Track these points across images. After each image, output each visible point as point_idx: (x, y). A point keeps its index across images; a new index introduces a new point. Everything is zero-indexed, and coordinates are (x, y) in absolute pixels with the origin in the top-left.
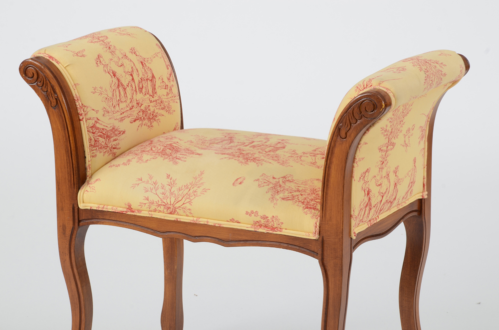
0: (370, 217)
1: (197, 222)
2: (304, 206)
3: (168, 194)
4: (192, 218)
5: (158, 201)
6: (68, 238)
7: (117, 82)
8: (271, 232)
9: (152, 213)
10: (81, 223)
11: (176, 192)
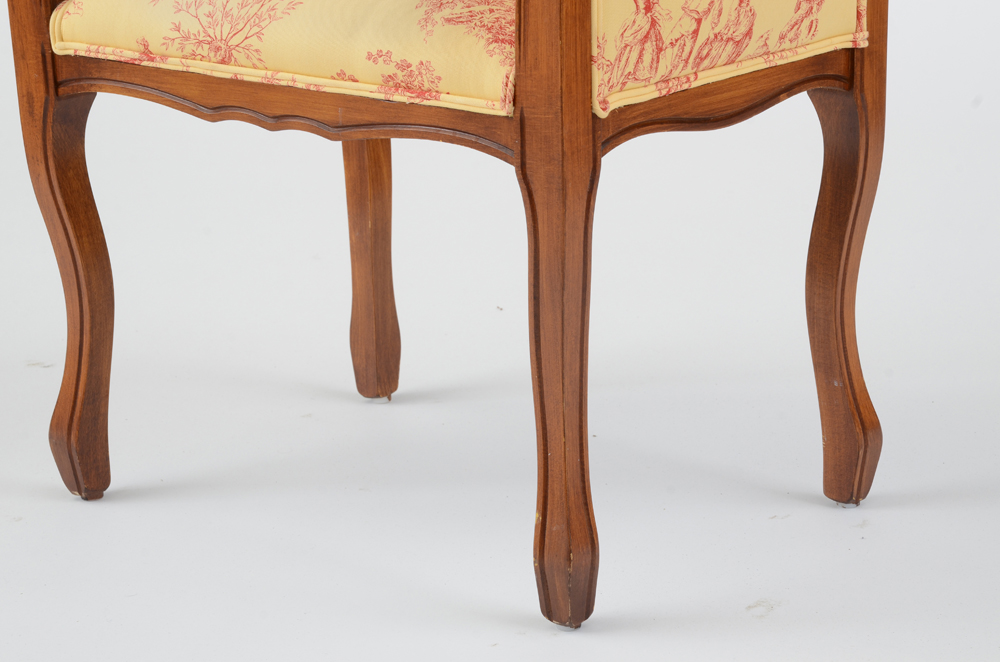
0: (662, 70)
1: (275, 82)
2: (490, 36)
3: (219, 15)
4: (263, 73)
5: (199, 32)
8: (417, 101)
9: (189, 62)
10: (61, 90)
11: (235, 12)
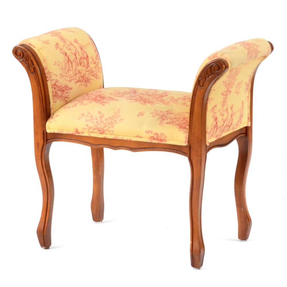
0: (217, 134)
1: (117, 138)
2: (179, 127)
3: (99, 122)
4: (114, 136)
5: (94, 127)
6: (40, 150)
7: (67, 59)
8: (160, 142)
9: (91, 134)
10: (48, 141)
11: (104, 121)
